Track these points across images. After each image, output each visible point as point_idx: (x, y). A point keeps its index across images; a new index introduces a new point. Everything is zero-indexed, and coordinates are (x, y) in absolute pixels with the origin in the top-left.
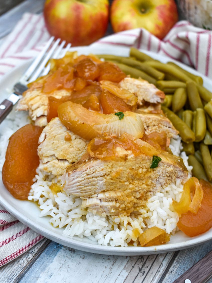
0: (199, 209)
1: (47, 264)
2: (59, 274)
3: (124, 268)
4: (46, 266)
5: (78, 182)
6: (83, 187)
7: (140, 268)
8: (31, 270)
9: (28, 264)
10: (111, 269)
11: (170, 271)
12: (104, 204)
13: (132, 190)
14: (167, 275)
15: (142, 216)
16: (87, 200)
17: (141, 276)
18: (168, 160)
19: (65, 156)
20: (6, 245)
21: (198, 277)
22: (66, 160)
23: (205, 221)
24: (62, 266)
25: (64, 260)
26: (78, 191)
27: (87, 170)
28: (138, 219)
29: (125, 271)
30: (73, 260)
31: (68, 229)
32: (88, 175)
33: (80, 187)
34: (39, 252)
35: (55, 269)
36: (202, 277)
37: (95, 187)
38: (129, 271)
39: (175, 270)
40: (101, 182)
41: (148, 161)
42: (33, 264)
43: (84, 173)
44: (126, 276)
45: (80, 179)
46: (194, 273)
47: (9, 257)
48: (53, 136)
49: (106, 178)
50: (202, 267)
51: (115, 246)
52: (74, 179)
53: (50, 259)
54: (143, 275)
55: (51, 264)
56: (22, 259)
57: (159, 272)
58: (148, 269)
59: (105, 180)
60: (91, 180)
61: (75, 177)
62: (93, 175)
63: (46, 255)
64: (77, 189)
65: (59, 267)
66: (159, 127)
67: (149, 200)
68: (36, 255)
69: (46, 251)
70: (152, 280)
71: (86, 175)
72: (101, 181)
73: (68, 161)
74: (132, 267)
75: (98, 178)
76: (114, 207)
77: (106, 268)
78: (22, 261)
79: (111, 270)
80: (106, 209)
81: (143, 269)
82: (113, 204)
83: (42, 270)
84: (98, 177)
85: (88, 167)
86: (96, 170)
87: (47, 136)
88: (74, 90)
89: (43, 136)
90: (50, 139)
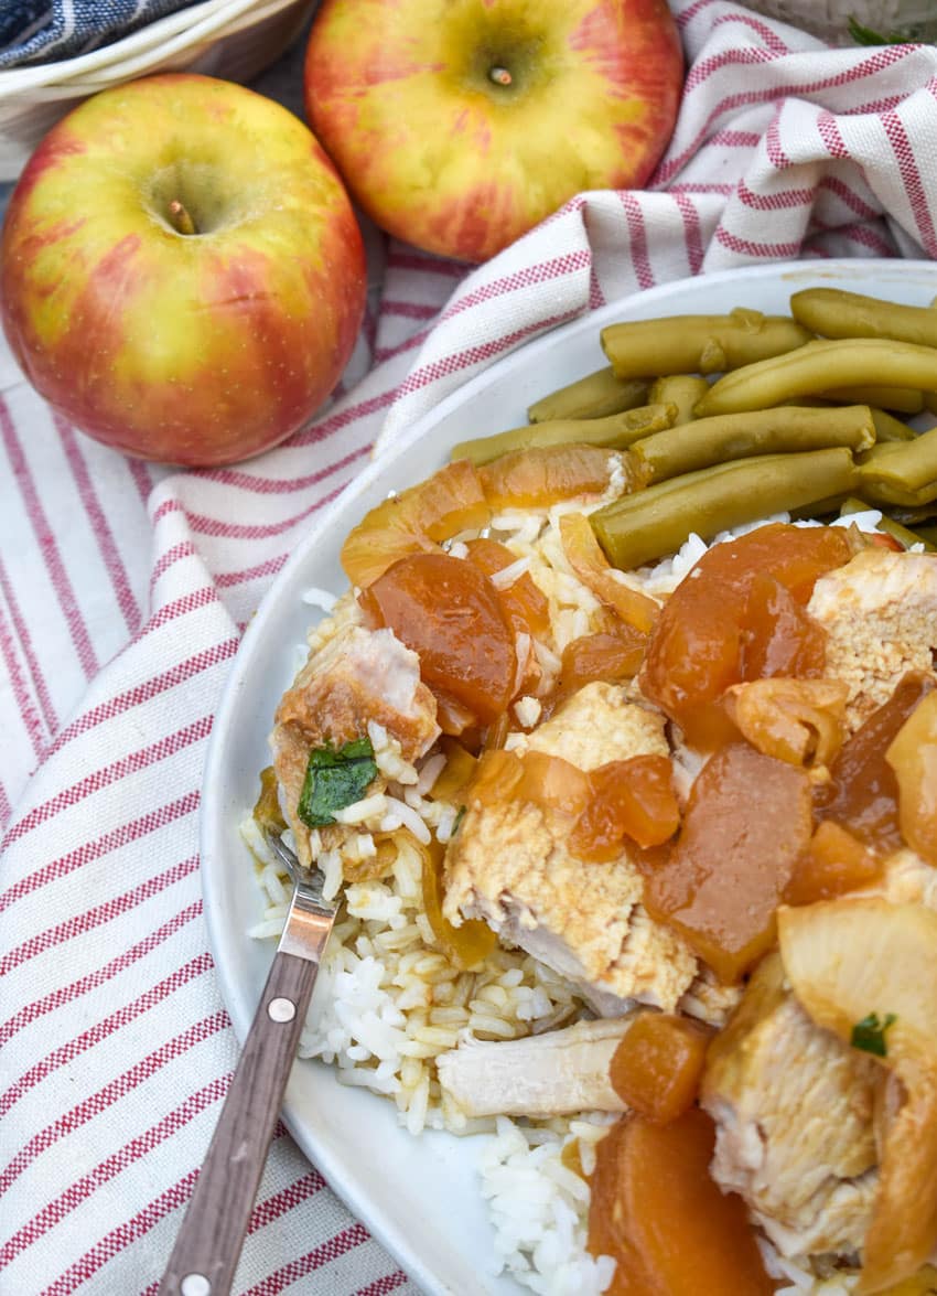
48: (790, 1112)
87: (767, 1131)
88: (644, 847)
89: (751, 1136)
90: (785, 1132)
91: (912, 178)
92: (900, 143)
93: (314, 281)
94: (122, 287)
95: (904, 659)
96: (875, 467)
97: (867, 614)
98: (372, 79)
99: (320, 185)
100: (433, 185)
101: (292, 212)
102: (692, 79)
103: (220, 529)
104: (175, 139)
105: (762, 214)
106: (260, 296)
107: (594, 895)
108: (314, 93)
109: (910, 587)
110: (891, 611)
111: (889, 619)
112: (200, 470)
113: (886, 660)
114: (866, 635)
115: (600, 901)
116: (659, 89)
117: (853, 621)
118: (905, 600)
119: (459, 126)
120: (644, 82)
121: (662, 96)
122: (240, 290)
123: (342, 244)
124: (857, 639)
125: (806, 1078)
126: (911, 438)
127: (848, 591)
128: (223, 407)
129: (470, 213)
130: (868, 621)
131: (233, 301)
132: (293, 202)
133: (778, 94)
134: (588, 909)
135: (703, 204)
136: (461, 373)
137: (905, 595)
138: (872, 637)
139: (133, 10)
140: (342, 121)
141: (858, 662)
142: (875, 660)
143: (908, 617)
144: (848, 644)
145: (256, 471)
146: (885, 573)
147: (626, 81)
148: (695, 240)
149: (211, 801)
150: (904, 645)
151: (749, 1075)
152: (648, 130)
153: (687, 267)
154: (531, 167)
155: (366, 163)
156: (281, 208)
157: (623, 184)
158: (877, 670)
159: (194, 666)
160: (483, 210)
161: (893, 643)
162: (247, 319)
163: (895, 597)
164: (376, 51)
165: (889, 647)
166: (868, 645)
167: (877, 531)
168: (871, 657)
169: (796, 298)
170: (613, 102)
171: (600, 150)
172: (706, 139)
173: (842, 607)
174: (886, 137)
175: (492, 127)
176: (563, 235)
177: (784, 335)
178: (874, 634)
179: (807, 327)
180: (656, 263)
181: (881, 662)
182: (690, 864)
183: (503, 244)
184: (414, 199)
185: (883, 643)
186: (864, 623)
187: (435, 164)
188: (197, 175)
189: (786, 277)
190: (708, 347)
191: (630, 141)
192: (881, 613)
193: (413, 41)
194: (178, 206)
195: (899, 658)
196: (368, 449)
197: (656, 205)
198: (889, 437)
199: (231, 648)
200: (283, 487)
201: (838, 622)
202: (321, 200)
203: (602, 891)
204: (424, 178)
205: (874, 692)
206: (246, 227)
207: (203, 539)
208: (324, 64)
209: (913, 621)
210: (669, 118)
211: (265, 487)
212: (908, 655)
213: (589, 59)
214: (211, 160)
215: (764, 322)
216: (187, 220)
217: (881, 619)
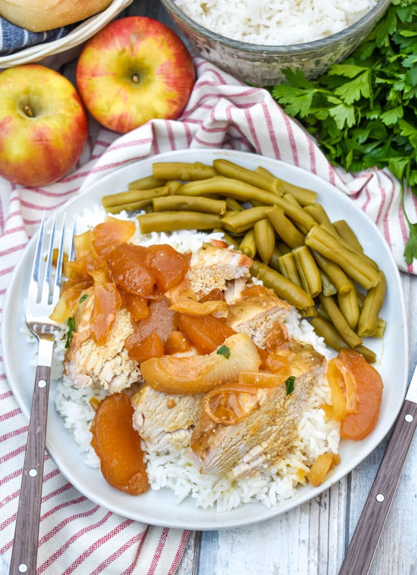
0: (358, 404)
1: (215, 552)
2: (234, 558)
3: (301, 511)
4: (215, 556)
5: (217, 461)
6: (224, 462)
7: (318, 500)
8: (202, 570)
9: (193, 564)
10: (288, 519)
11: (352, 487)
12: (254, 464)
13: (278, 432)
14: (352, 495)
15: (298, 449)
16: (233, 470)
17: (324, 511)
18: (302, 371)
19: (176, 426)
20: (160, 560)
21: (388, 485)
22: (180, 429)
23: (371, 417)
24: (232, 546)
25: (231, 537)
26: (220, 468)
27: (221, 444)
28: (295, 454)
29: (303, 514)
30: (240, 532)
31: (220, 504)
32: (224, 448)
33: (221, 463)
34: (196, 542)
35: (227, 554)
36: (393, 482)
37: (237, 454)
38: (308, 512)
39: (358, 483)
40: (241, 447)
41: (282, 390)
42: (199, 561)
43: (219, 449)
44: (308, 520)
45: (218, 457)
46: (382, 483)
47: (170, 570)
48: (152, 412)
49: (245, 440)
50: (388, 470)
51: (285, 499)
52: (211, 461)
53: (215, 546)
54: (326, 509)
55: (219, 551)
56: (184, 562)
57: (341, 495)
58: (328, 498)
59: (245, 442)
60: (230, 451)
61: (212, 458)
62: (229, 446)
63: (207, 543)
64: (218, 467)
65: (230, 549)
66: (267, 321)
67: (299, 428)
68: (196, 548)
69: (204, 537)
70: (339, 509)
71: (222, 449)
72: (241, 445)
73: (182, 429)
74: (309, 506)
75: (237, 445)
76: (267, 461)
77: (281, 521)
78: (185, 564)
79: (288, 522)
80: (257, 469)
81: (322, 500)
82: (263, 458)
83: (213, 564)
84: (237, 443)
85: (221, 439)
86: (232, 438)
87: (145, 416)
88: (136, 320)
89: (140, 417)
90: (150, 417)
91: (253, 130)
92: (249, 120)
93: (65, 137)
94: (4, 132)
95: (216, 282)
96: (224, 220)
97: (206, 267)
98: (94, 75)
99: (72, 107)
100: (108, 110)
101: (61, 115)
102: (195, 88)
103: (32, 206)
104: (28, 87)
105: (208, 134)
106: (47, 140)
107: (119, 332)
108: (78, 75)
109: (221, 261)
110: (214, 267)
111: (213, 269)
112: (29, 188)
113: (210, 281)
114: (205, 273)
115: (120, 334)
116: (183, 89)
117: (202, 268)
118: (219, 265)
119: (118, 93)
120: (178, 87)
121: (184, 91)
122: (40, 138)
123: (77, 126)
124: (202, 274)
125: (158, 403)
126: (241, 211)
127: (202, 259)
128: (32, 172)
129: (119, 120)
130: (206, 269)
131: (37, 141)
132: (62, 112)
133: (220, 96)
134: (116, 336)
135: (192, 127)
136: (109, 170)
137: (219, 263)
138: (207, 274)
139: (22, 44)
140: (83, 86)
141: (202, 281)
142: (206, 281)
143: (219, 269)
144: (199, 275)
145: (47, 189)
146: (215, 255)
147: (173, 86)
148: (189, 137)
149: (9, 292)
150: (217, 278)
151: (141, 400)
152: (178, 102)
153: (187, 145)
154: (140, 108)
155: (89, 100)
156: (58, 113)
157: (169, 118)
158: (207, 284)
159: (13, 250)
160: (123, 120)
161: (213, 277)
162: (42, 147)
163: (215, 263)
164: (96, 67)
165: (212, 278)
166: (205, 276)
167: (222, 240)
168: (205, 280)
169: (216, 161)
170: (167, 92)
171: (162, 107)
172: (198, 105)
173: (199, 264)
174: (245, 117)
175: (129, 95)
176: (145, 132)
177: (209, 172)
178: (208, 273)
179: (217, 171)
180: (178, 143)
181: (208, 282)
182: (139, 335)
183: (129, 130)
184: (103, 114)
185: (210, 276)
186: (205, 270)
187: (109, 104)
188: (35, 99)
189: (214, 153)
190: (184, 173)
191: (171, 105)
192: (211, 267)
193: (107, 65)
194: (27, 108)
195: (214, 281)
196: (76, 190)
197: (177, 126)
198: (233, 209)
199: (24, 246)
200: (54, 195)
201: (197, 269)
202: (72, 111)
203: (121, 331)
204: (106, 108)
205: (205, 290)
206: (46, 118)
207: (26, 209)
208: (81, 67)
209: (220, 271)
210: (186, 98)
211: (49, 194)
212: (217, 281)
213: (162, 78)
214: (39, 94)
215: (204, 167)
216: (30, 112)
217: (211, 269)
